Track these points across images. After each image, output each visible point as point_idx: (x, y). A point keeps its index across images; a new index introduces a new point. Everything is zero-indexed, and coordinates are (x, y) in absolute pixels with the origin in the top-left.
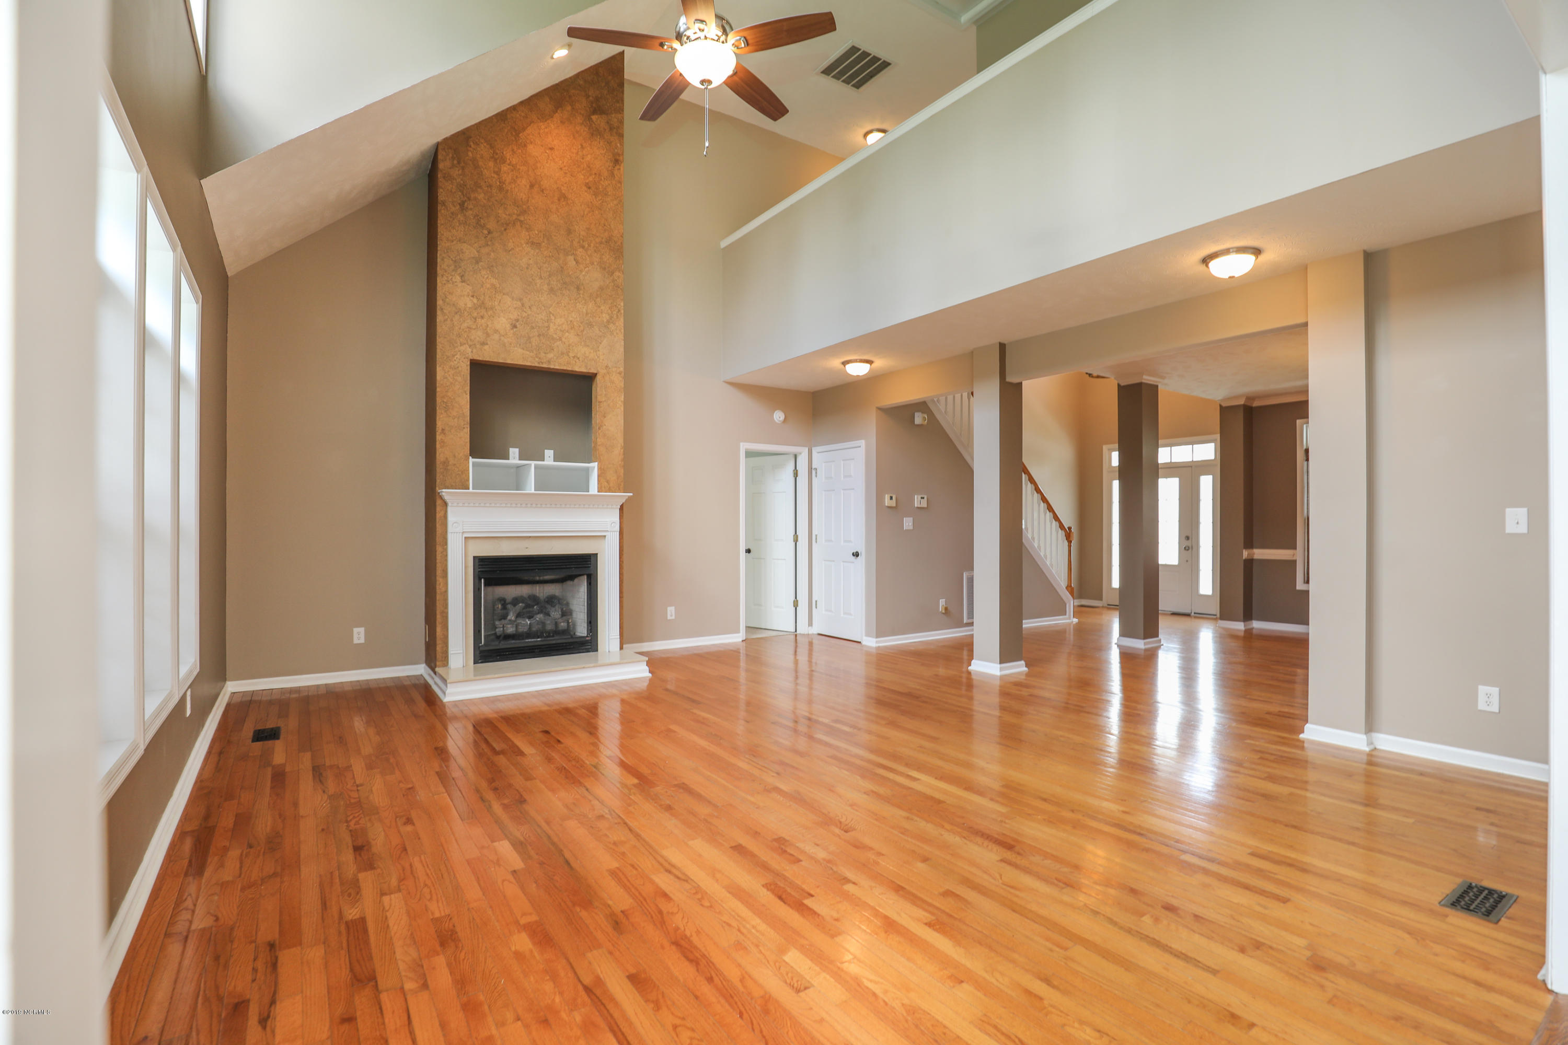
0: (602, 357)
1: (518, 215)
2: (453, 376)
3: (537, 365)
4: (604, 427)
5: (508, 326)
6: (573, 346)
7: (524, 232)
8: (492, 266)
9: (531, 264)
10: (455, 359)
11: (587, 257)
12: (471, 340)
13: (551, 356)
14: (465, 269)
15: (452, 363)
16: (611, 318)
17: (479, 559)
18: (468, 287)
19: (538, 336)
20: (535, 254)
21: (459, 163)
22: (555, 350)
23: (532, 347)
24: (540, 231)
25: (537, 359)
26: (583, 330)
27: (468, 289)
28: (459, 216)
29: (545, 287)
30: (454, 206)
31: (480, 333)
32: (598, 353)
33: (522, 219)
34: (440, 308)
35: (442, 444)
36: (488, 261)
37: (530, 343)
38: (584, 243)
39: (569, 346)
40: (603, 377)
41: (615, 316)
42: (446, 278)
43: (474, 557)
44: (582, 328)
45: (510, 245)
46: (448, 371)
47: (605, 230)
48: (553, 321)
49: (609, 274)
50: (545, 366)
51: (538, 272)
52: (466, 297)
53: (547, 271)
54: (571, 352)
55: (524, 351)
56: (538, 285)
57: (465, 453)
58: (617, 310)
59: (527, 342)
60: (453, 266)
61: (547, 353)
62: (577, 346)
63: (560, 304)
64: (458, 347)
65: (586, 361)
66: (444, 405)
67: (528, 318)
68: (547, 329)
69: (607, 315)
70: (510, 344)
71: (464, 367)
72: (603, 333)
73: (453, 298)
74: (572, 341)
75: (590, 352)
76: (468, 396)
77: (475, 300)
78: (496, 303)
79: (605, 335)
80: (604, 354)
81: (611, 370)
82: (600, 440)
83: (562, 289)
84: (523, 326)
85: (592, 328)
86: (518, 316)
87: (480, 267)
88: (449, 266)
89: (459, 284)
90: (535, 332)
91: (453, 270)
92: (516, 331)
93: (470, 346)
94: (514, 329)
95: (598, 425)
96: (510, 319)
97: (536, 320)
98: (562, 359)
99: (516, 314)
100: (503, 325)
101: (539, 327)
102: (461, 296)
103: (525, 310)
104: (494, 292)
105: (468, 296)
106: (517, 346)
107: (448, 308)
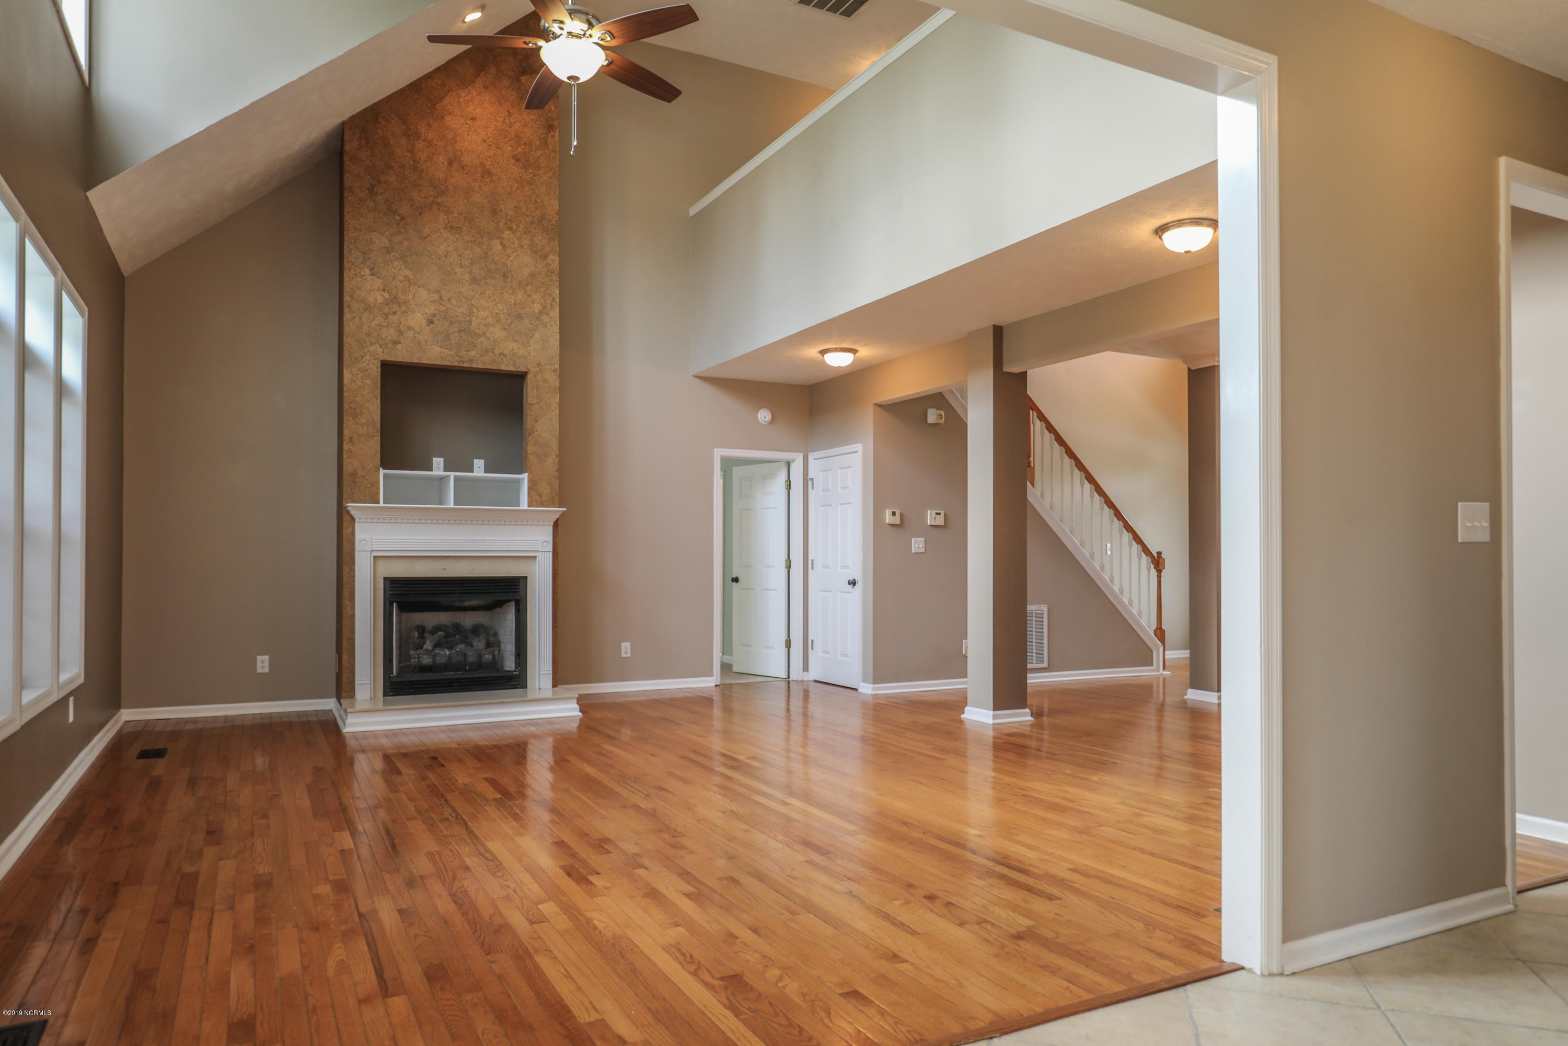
0: (533, 354)
1: (435, 197)
2: (362, 378)
3: (456, 364)
4: (536, 433)
5: (424, 322)
6: (499, 342)
7: (442, 216)
8: (406, 256)
9: (450, 251)
11: (516, 240)
12: (382, 339)
13: (473, 353)
14: (375, 261)
15: (360, 365)
16: (544, 307)
17: (391, 581)
18: (379, 280)
19: (458, 332)
20: (455, 239)
21: (367, 143)
22: (478, 347)
23: (451, 345)
24: (461, 214)
25: (457, 358)
26: (511, 324)
27: (378, 283)
28: (368, 202)
29: (467, 277)
30: (362, 191)
31: (392, 331)
32: (529, 348)
33: (439, 200)
34: (349, 304)
35: (350, 454)
36: (401, 250)
37: (450, 340)
38: (512, 225)
39: (494, 342)
40: (535, 375)
41: (549, 306)
42: (354, 272)
43: (385, 579)
44: (509, 321)
45: (426, 231)
46: (357, 374)
47: (537, 208)
48: (476, 314)
49: (541, 259)
50: (466, 365)
51: (458, 260)
52: (376, 291)
53: (468, 258)
54: (497, 348)
55: (442, 350)
56: (458, 274)
57: (375, 464)
58: (552, 299)
59: (446, 339)
60: (361, 259)
61: (469, 351)
62: (503, 341)
63: (484, 295)
64: (366, 347)
65: (514, 358)
66: (352, 412)
67: (447, 312)
68: (468, 324)
69: (539, 305)
70: (427, 342)
71: (374, 369)
72: (535, 326)
73: (361, 293)
74: (497, 336)
75: (519, 348)
76: (379, 401)
77: (386, 295)
78: (410, 297)
79: (538, 329)
80: (535, 349)
81: (544, 367)
82: (531, 448)
83: (486, 278)
84: (440, 321)
85: (522, 321)
86: (435, 310)
87: (392, 258)
88: (357, 258)
89: (368, 278)
90: (455, 328)
91: (361, 263)
92: (432, 327)
93: (380, 345)
94: (431, 325)
95: (528, 431)
96: (427, 314)
97: (456, 314)
98: (485, 357)
99: (433, 308)
100: (419, 322)
101: (459, 321)
102: (370, 290)
103: (443, 303)
104: (408, 285)
105: (378, 290)
106: (435, 343)
107: (356, 305)
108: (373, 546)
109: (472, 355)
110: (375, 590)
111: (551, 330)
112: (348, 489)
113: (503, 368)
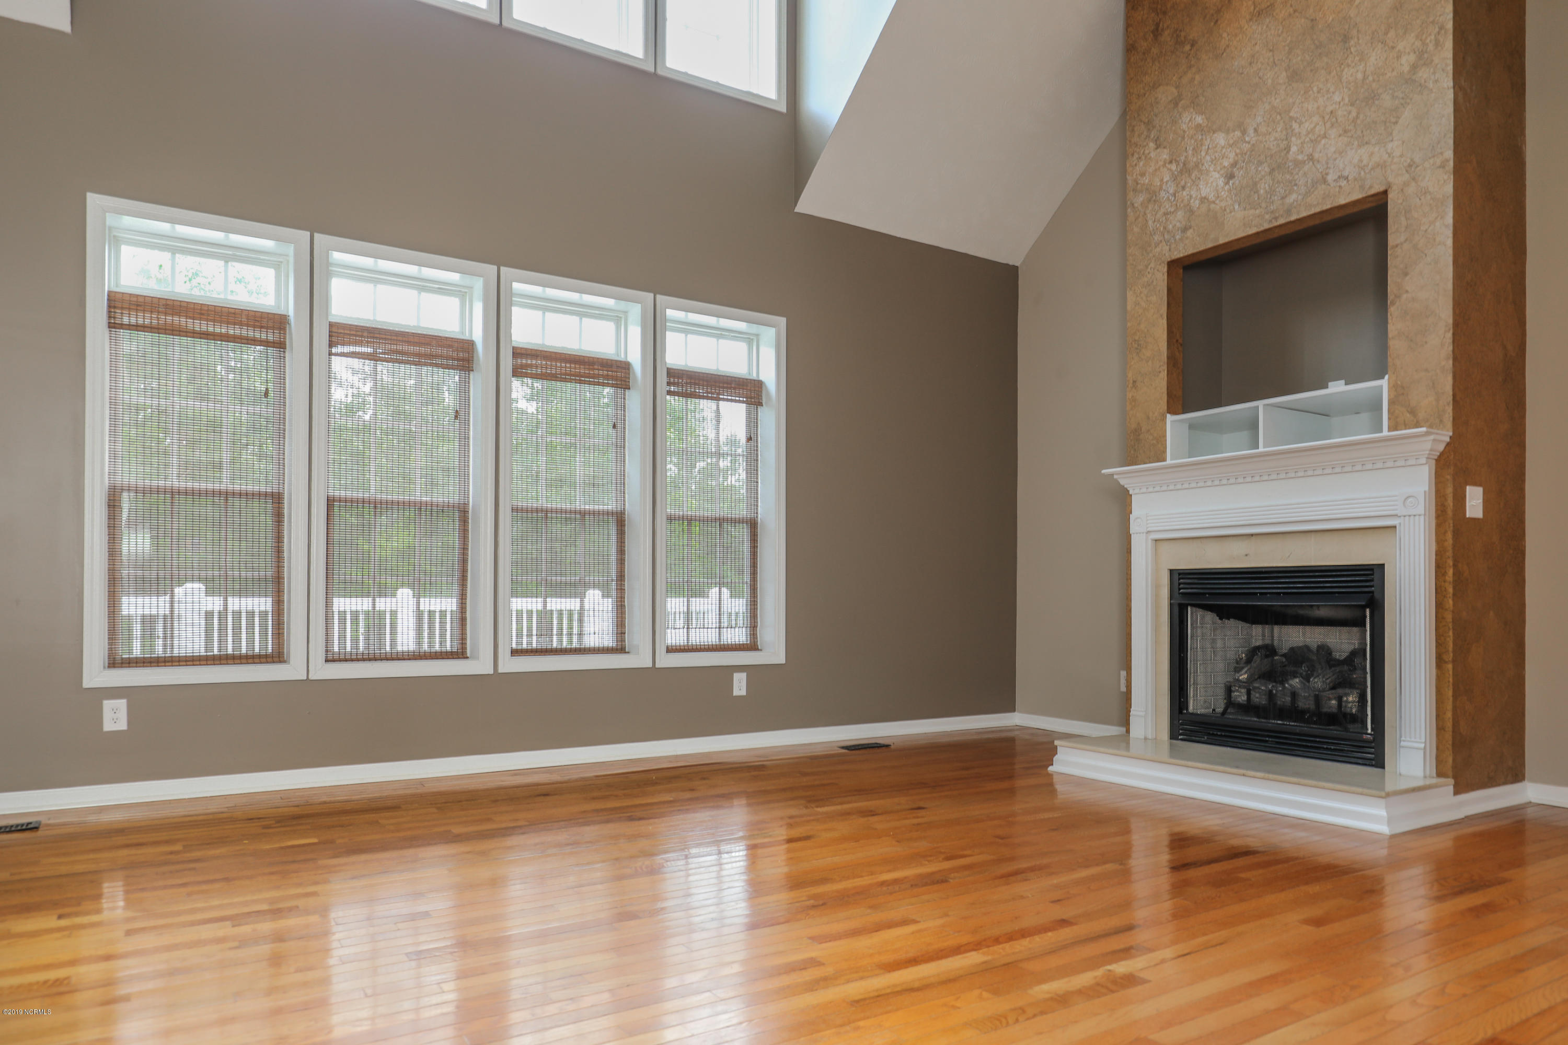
0: (1397, 152)
2: (1147, 297)
3: (1266, 226)
4: (1405, 296)
5: (1221, 182)
6: (1335, 159)
8: (1198, 96)
9: (1258, 52)
10: (1149, 269)
12: (1168, 232)
13: (1293, 197)
14: (1161, 126)
15: (1146, 279)
16: (1421, 54)
17: (1180, 574)
18: (1165, 150)
19: (1270, 173)
20: (1265, 27)
22: (1300, 183)
23: (1258, 198)
25: (1267, 217)
26: (1357, 117)
27: (1165, 155)
28: (1153, 50)
29: (1283, 77)
30: (1146, 40)
31: (1180, 214)
32: (1390, 145)
34: (1131, 203)
35: (1133, 404)
36: (1191, 92)
37: (1257, 192)
39: (1327, 163)
40: (1402, 190)
41: (1431, 47)
43: (1172, 572)
44: (1354, 114)
45: (1224, 42)
46: (1141, 293)
48: (1297, 131)
50: (1282, 221)
51: (1269, 59)
52: (1161, 168)
53: (1285, 46)
54: (1331, 171)
55: (1246, 212)
56: (1269, 81)
57: (1161, 410)
58: (1437, 29)
59: (1252, 193)
60: (1145, 133)
61: (1286, 196)
62: (1343, 154)
63: (1311, 92)
64: (1151, 250)
65: (1362, 173)
67: (1253, 150)
68: (1285, 152)
69: (1412, 54)
70: (1225, 210)
71: (1160, 278)
72: (1403, 98)
73: (1146, 180)
74: (1333, 149)
75: (1372, 154)
76: (1165, 321)
77: (1173, 167)
78: (1203, 153)
79: (1408, 101)
80: (1403, 142)
81: (1420, 167)
82: (1393, 327)
83: (1314, 61)
84: (1244, 169)
85: (1377, 102)
86: (1237, 155)
87: (1180, 110)
88: (1139, 136)
89: (1153, 155)
90: (1265, 168)
91: (1145, 139)
92: (1233, 184)
93: (1167, 242)
94: (1231, 182)
95: (1391, 297)
96: (1224, 167)
97: (1267, 146)
98: (1313, 195)
99: (1234, 154)
100: (1214, 184)
101: (1272, 156)
102: (1156, 170)
103: (1247, 139)
104: (1200, 137)
105: (1164, 165)
106: (1237, 207)
107: (1140, 199)
108: (1148, 525)
109: (1292, 200)
110: (1157, 587)
111: (1434, 90)
112: (1132, 452)
113: (1342, 201)
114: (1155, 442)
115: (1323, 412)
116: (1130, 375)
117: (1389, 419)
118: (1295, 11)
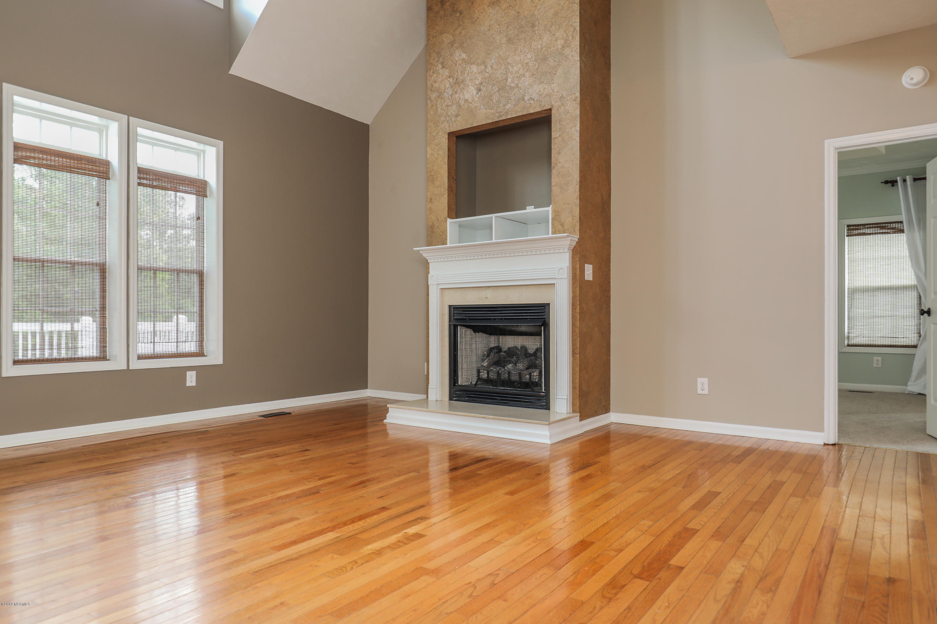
0: (556, 90)
3: (497, 120)
4: (559, 164)
5: (475, 92)
6: (528, 89)
8: (463, 43)
9: (492, 24)
10: (439, 136)
12: (448, 116)
15: (437, 141)
16: (566, 40)
17: (454, 308)
18: (447, 70)
19: (498, 91)
20: (496, 11)
22: (512, 99)
23: (493, 104)
25: (497, 115)
26: (538, 68)
27: (446, 72)
28: (441, 12)
29: (504, 40)
30: (437, 5)
31: (454, 107)
32: (553, 85)
34: (429, 97)
35: (431, 211)
36: (460, 40)
37: (492, 100)
39: (525, 90)
40: (558, 109)
41: (570, 38)
43: (450, 307)
44: (537, 66)
45: (476, 15)
46: (434, 149)
48: (511, 70)
50: (504, 118)
51: (498, 29)
52: (445, 80)
53: (505, 24)
54: (526, 95)
55: (487, 111)
56: (498, 41)
57: (445, 216)
58: (573, 30)
59: (490, 101)
60: (437, 58)
61: (506, 105)
62: (532, 86)
63: (517, 51)
64: (440, 125)
65: (541, 98)
66: (432, 178)
67: (490, 77)
68: (505, 81)
69: (562, 40)
70: (477, 108)
71: (444, 141)
72: (558, 62)
73: (436, 85)
74: (527, 83)
75: (545, 88)
76: (447, 166)
77: (451, 80)
78: (466, 75)
79: (561, 64)
80: (558, 85)
81: (566, 99)
82: (554, 180)
83: (519, 34)
84: (486, 87)
85: (547, 62)
86: (482, 79)
87: (455, 49)
88: (434, 59)
89: (440, 71)
90: (496, 88)
91: (437, 62)
92: (480, 94)
93: (448, 121)
94: (479, 93)
95: (553, 164)
96: (476, 84)
97: (497, 76)
98: (518, 106)
99: (481, 78)
100: (471, 93)
101: (499, 82)
102: (442, 80)
103: (487, 71)
104: (464, 66)
105: (446, 78)
106: (482, 107)
107: (434, 96)
108: (438, 280)
109: (508, 107)
110: (442, 315)
111: (572, 60)
112: (430, 238)
113: (532, 111)
114: (441, 233)
115: (523, 223)
116: (429, 195)
117: (552, 228)
118: (510, 6)
